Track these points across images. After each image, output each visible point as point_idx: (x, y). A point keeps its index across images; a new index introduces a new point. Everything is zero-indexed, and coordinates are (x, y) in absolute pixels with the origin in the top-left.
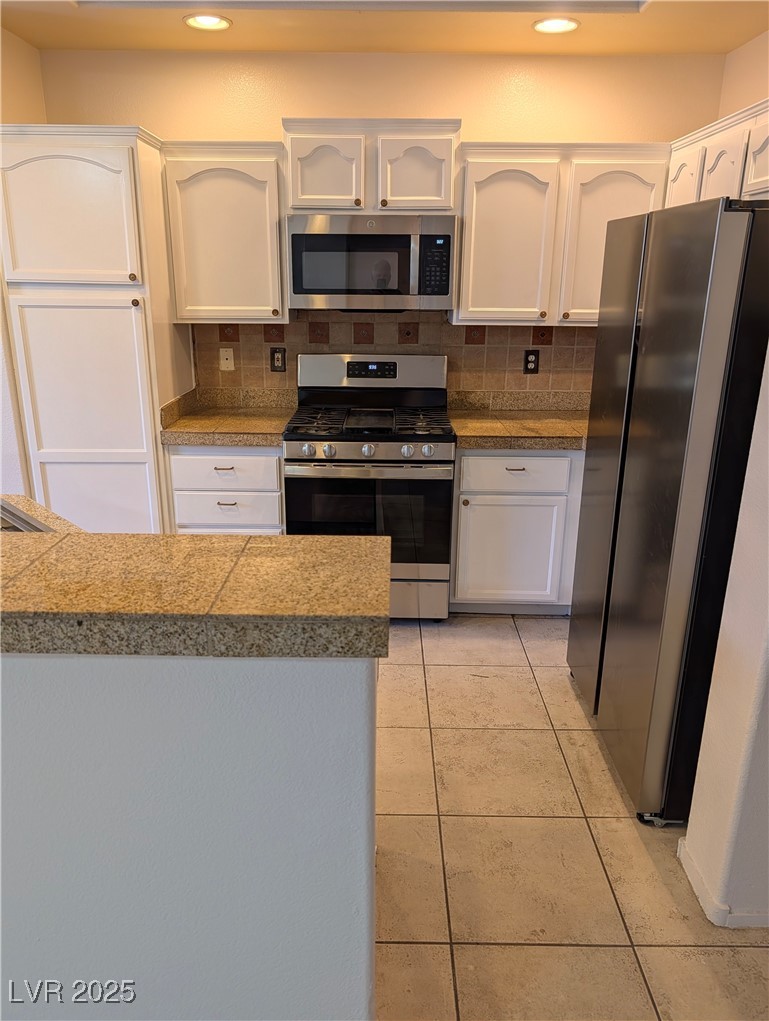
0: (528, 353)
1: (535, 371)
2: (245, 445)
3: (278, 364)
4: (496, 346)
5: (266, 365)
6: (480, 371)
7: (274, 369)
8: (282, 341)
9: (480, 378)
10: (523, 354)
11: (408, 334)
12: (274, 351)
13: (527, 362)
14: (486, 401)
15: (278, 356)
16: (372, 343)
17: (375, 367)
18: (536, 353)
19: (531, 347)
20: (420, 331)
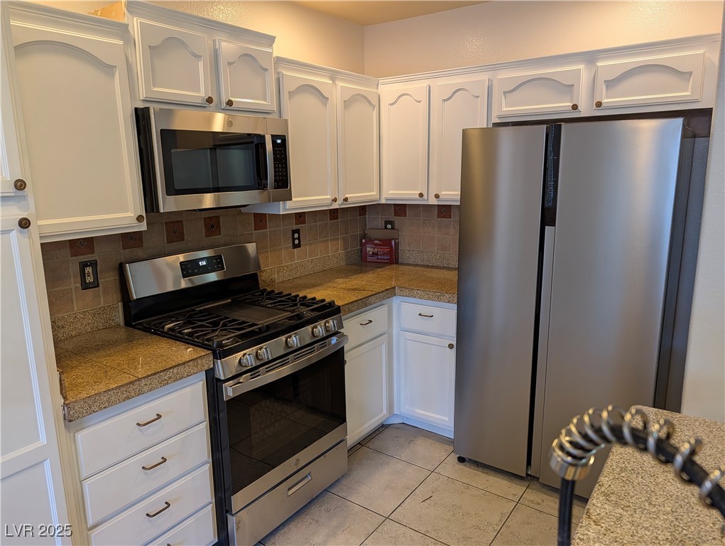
0: (294, 232)
1: (299, 246)
2: (176, 380)
3: (90, 279)
4: (274, 229)
5: (75, 283)
6: (267, 252)
7: (85, 286)
8: (92, 252)
9: (267, 257)
10: (290, 234)
11: (212, 227)
12: (84, 265)
13: (294, 239)
14: (273, 276)
15: (89, 270)
16: (183, 240)
17: (204, 263)
18: (297, 231)
19: (295, 227)
20: (221, 223)
